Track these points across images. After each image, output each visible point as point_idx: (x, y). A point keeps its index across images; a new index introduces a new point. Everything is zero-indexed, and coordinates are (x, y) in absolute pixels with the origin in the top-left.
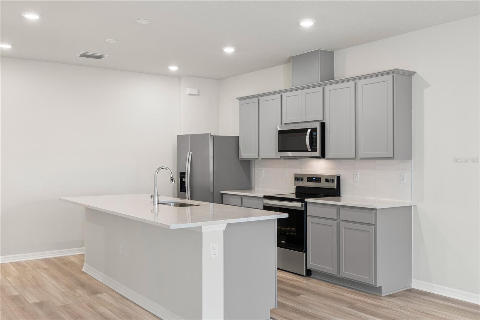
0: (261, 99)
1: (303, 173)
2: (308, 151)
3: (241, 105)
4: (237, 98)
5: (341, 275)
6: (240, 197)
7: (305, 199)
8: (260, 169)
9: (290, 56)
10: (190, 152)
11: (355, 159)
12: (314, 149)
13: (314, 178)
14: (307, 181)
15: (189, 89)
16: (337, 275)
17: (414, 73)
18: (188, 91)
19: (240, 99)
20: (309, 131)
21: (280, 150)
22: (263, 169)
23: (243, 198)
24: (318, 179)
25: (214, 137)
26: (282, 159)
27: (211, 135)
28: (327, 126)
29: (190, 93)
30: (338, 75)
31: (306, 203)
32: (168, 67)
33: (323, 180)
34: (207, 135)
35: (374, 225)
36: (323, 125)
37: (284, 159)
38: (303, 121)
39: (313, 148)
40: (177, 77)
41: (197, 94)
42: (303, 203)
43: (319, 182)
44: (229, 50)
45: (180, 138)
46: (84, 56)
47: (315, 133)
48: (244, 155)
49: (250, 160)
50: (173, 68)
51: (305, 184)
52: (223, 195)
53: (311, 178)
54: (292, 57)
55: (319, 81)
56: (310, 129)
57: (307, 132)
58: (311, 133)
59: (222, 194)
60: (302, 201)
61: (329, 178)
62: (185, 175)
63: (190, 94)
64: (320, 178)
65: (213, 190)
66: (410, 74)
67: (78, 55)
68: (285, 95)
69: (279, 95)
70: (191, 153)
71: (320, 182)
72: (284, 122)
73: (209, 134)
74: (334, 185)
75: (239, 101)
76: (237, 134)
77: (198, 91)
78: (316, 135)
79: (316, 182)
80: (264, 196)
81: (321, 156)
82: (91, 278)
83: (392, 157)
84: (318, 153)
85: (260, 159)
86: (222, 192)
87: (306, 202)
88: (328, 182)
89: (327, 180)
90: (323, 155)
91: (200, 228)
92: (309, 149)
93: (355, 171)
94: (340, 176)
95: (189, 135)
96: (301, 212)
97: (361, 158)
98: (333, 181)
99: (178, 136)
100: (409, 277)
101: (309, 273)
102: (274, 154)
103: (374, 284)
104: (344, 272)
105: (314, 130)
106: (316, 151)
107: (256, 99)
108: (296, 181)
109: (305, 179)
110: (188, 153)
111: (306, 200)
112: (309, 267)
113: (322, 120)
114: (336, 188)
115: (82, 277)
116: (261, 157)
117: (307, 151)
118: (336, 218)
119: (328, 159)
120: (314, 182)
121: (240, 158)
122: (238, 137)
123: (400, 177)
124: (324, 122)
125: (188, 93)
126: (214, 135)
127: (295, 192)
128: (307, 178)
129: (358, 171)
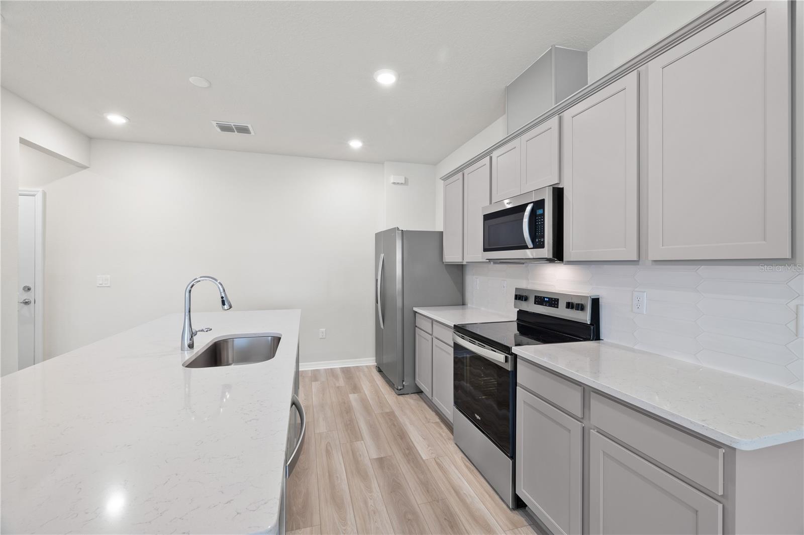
0: (466, 171)
1: (530, 287)
2: (528, 248)
3: (446, 188)
4: (441, 178)
6: (431, 321)
8: (474, 277)
10: (383, 253)
11: (639, 264)
12: (538, 243)
13: (547, 298)
14: (535, 303)
18: (392, 178)
19: (445, 178)
20: (529, 208)
21: (485, 247)
22: (477, 278)
23: (434, 322)
24: (553, 302)
25: (403, 232)
26: (492, 263)
27: (399, 230)
28: (569, 195)
29: (395, 182)
31: (515, 357)
32: (347, 143)
33: (562, 304)
34: (394, 230)
35: (724, 501)
36: (558, 194)
37: (495, 263)
38: (522, 193)
39: (537, 240)
41: (403, 182)
43: (554, 307)
45: (377, 237)
46: (224, 128)
47: (540, 212)
48: (452, 255)
50: (356, 144)
51: (532, 307)
52: (416, 315)
53: (541, 297)
54: (508, 87)
56: (532, 204)
57: (524, 210)
58: (533, 211)
59: (415, 312)
61: (575, 301)
63: (394, 183)
64: (558, 299)
68: (495, 154)
69: (489, 157)
70: (383, 255)
71: (557, 307)
72: (496, 199)
73: (395, 228)
74: (585, 317)
75: (443, 181)
76: (440, 230)
77: (405, 179)
78: (543, 214)
79: (550, 305)
80: (454, 325)
81: (554, 257)
83: (788, 256)
84: (547, 251)
85: (465, 263)
86: (415, 309)
88: (572, 308)
89: (569, 305)
90: (558, 255)
92: (530, 244)
93: (636, 290)
94: (598, 299)
98: (583, 308)
99: (375, 234)
106: (543, 246)
107: (460, 175)
108: (517, 301)
109: (532, 299)
110: (381, 255)
113: (556, 184)
114: (589, 323)
116: (466, 259)
117: (526, 247)
118: (580, 416)
119: (570, 263)
120: (546, 306)
121: (444, 261)
122: (442, 232)
123: (797, 317)
124: (561, 187)
125: (392, 181)
126: (404, 229)
127: (516, 319)
128: (535, 296)
129: (644, 292)
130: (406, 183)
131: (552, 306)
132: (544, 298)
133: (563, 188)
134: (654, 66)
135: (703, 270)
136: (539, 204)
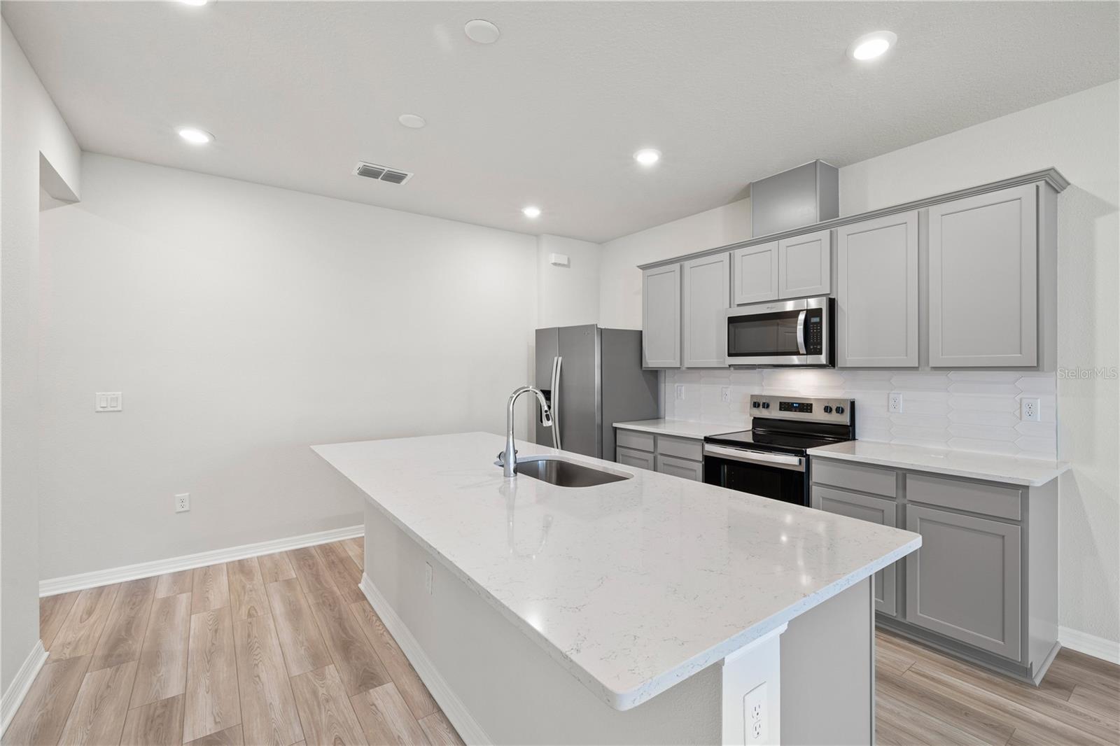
0: (687, 264)
1: (766, 394)
2: (800, 354)
3: (647, 278)
4: (638, 267)
5: (910, 619)
6: (652, 437)
7: (808, 450)
8: (676, 385)
9: (748, 183)
10: (559, 356)
11: (918, 370)
12: (814, 351)
13: (796, 403)
14: (781, 410)
15: (553, 255)
16: (895, 617)
18: (553, 258)
19: (644, 267)
20: (802, 317)
21: (730, 352)
22: (681, 386)
23: (659, 437)
24: (806, 407)
25: (602, 331)
26: (732, 369)
27: (597, 328)
28: (842, 306)
29: (556, 262)
31: (808, 457)
32: (522, 210)
33: (817, 409)
34: (590, 327)
35: (1021, 522)
36: (832, 303)
37: (735, 369)
38: (780, 298)
39: (812, 347)
41: (566, 263)
42: (804, 457)
43: (807, 412)
44: (648, 158)
45: (540, 334)
46: (368, 172)
47: (816, 320)
48: (651, 361)
49: (657, 371)
50: (532, 212)
51: (775, 413)
52: (618, 431)
53: (789, 403)
54: (753, 183)
55: (818, 219)
57: (796, 317)
59: (616, 429)
60: (800, 453)
61: (833, 405)
62: (550, 395)
63: (555, 264)
64: (812, 404)
65: (600, 422)
67: (356, 170)
68: (738, 253)
69: (728, 253)
70: (560, 358)
71: (811, 412)
72: (737, 301)
73: (594, 325)
74: (844, 419)
75: (641, 271)
76: (640, 329)
77: (569, 259)
78: (820, 323)
79: (800, 411)
80: (705, 437)
81: (829, 363)
82: (371, 616)
83: (1036, 365)
84: (823, 359)
85: (684, 369)
86: (615, 425)
87: (809, 455)
89: (828, 410)
90: (831, 361)
92: (803, 350)
93: (893, 392)
94: (854, 401)
95: (554, 328)
97: (935, 368)
98: (842, 411)
99: (536, 330)
102: (715, 360)
103: (1020, 660)
104: (919, 614)
105: (813, 313)
106: (820, 353)
107: (676, 266)
108: (754, 408)
109: (775, 406)
110: (556, 358)
111: (810, 451)
113: (829, 294)
114: (849, 424)
115: (355, 610)
116: (687, 365)
117: (797, 353)
118: (895, 496)
119: (844, 369)
120: (795, 411)
121: (643, 366)
122: (641, 332)
123: (1021, 407)
124: (833, 297)
125: (553, 261)
126: (604, 327)
127: (751, 428)
128: (780, 403)
129: (900, 394)
130: (571, 264)
131: (803, 412)
132: (793, 404)
133: (834, 299)
134: (935, 211)
135: (952, 374)
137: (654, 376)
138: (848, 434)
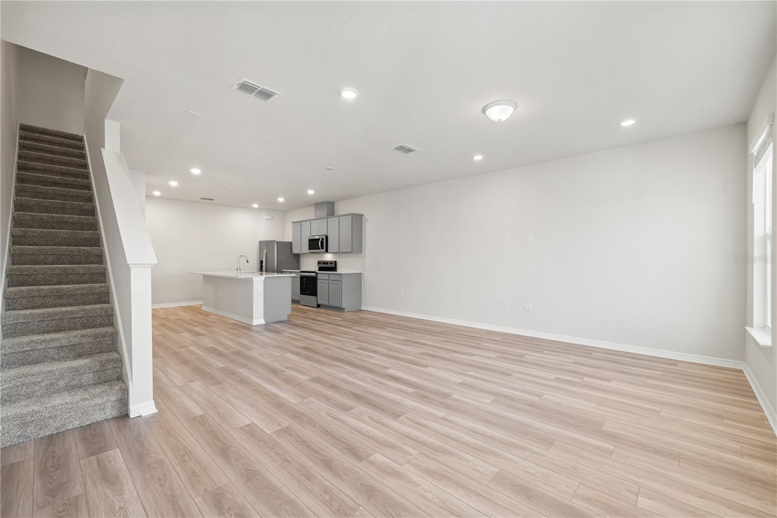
0: (302, 223)
1: (320, 260)
2: (321, 249)
3: (293, 226)
4: (292, 222)
5: (330, 305)
12: (323, 249)
14: (322, 264)
15: (266, 216)
16: (328, 305)
17: (363, 215)
21: (310, 249)
22: (304, 258)
24: (327, 263)
25: (277, 242)
28: (329, 238)
30: (336, 213)
31: (318, 273)
32: (252, 205)
33: (329, 263)
34: (274, 241)
35: (341, 281)
36: (327, 237)
37: (312, 253)
38: (319, 235)
40: (259, 210)
44: (281, 200)
45: (261, 242)
46: (203, 199)
48: (295, 251)
50: (255, 206)
54: (316, 203)
55: (327, 216)
57: (319, 240)
58: (321, 240)
60: (316, 272)
62: (263, 262)
63: (267, 219)
65: (277, 269)
66: (362, 215)
67: (199, 198)
68: (312, 222)
72: (312, 235)
76: (291, 241)
77: (272, 218)
78: (324, 242)
80: (301, 271)
82: (206, 311)
83: (351, 252)
84: (324, 250)
85: (302, 254)
86: (282, 271)
89: (331, 263)
90: (327, 251)
91: (252, 278)
94: (337, 261)
95: (265, 241)
96: (315, 277)
97: (342, 253)
98: (333, 263)
99: (259, 241)
100: (361, 304)
101: (319, 306)
102: (308, 251)
103: (341, 307)
104: (331, 303)
107: (300, 224)
108: (318, 263)
110: (265, 251)
112: (318, 303)
113: (326, 235)
114: (335, 266)
115: (202, 312)
119: (330, 253)
120: (325, 264)
121: (293, 253)
126: (278, 241)
130: (272, 219)
132: (324, 262)
136: (323, 239)
137: (297, 257)
138: (335, 269)
